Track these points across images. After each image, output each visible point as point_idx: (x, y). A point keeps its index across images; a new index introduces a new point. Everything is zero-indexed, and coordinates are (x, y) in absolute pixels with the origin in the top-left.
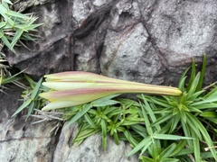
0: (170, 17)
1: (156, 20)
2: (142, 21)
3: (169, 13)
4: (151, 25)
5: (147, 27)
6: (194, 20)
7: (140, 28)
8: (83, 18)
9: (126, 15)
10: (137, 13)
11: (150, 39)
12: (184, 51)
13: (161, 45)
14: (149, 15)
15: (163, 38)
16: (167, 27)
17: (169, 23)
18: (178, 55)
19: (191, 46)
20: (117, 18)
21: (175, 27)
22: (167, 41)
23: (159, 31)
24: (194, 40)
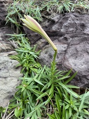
0: (77, 51)
1: (73, 48)
2: (68, 44)
3: (78, 49)
4: (70, 48)
5: (68, 47)
6: (84, 59)
7: (66, 46)
8: (54, 30)
9: (66, 39)
10: (69, 41)
11: (65, 51)
12: (72, 64)
13: (67, 56)
14: (72, 45)
15: (70, 54)
17: (75, 52)
18: (69, 64)
19: (75, 65)
20: (63, 38)
21: (76, 55)
22: (70, 57)
23: (70, 51)
24: (78, 64)
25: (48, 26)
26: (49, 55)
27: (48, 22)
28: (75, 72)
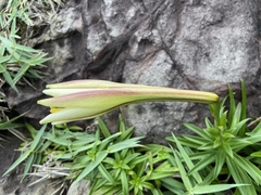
0: (195, 42)
1: (179, 45)
2: (164, 47)
3: (193, 38)
4: (174, 52)
5: (171, 54)
6: (223, 44)
7: (162, 55)
8: (98, 49)
9: (146, 42)
10: (157, 40)
11: (175, 66)
12: (217, 78)
13: (189, 72)
14: (172, 41)
15: (190, 64)
16: (193, 52)
17: (194, 48)
18: (210, 83)
19: (224, 72)
20: (136, 46)
21: (202, 52)
22: (196, 68)
23: (184, 56)
24: (226, 65)
25: (73, 53)
26: (153, 109)
27: (61, 45)
28: (240, 83)
